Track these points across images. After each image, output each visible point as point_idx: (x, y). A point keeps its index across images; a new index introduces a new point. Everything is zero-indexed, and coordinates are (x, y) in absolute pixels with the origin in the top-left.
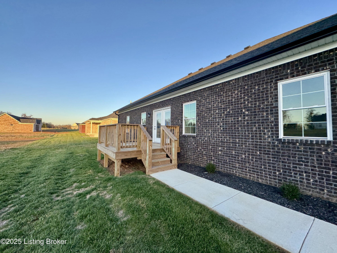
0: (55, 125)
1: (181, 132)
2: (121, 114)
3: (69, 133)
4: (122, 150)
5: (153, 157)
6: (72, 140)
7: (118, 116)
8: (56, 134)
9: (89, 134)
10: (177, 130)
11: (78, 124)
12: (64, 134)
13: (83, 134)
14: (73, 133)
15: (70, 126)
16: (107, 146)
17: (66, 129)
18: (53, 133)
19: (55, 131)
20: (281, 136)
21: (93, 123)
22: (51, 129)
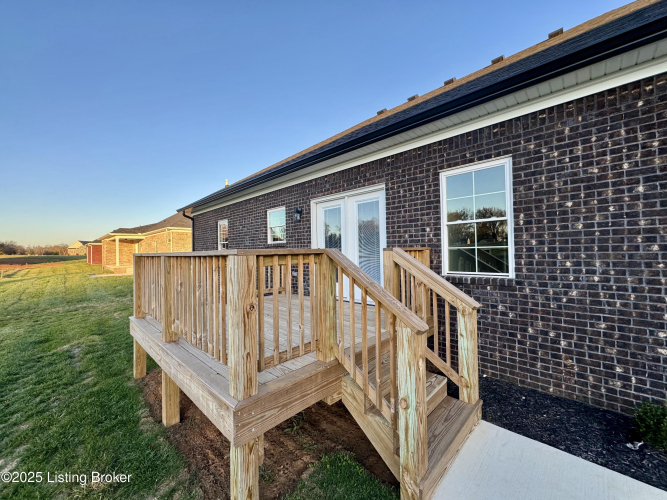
0: (25, 247)
2: (200, 217)
3: (60, 267)
6: (61, 287)
7: (190, 222)
8: (25, 270)
9: (111, 268)
11: (84, 243)
12: (46, 269)
13: (96, 267)
14: (71, 266)
15: (65, 248)
17: (52, 256)
18: (17, 268)
19: (22, 262)
21: (121, 241)
22: (12, 256)
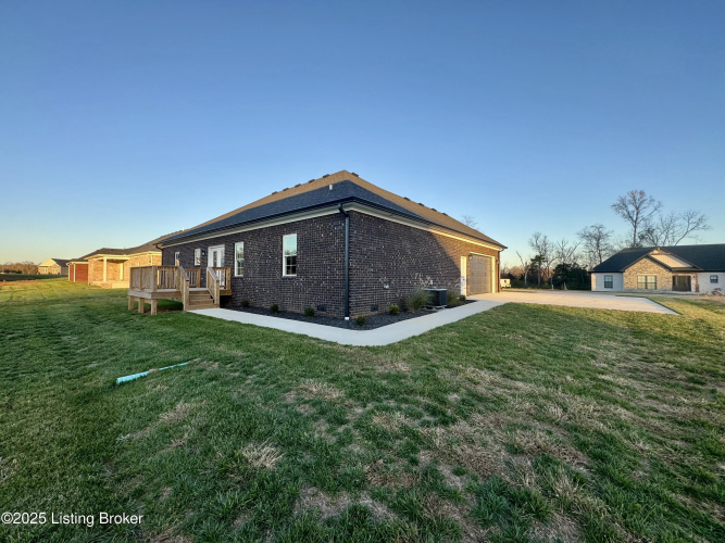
1: (232, 273)
2: (166, 249)
4: (159, 291)
5: (190, 298)
9: (98, 283)
10: (229, 271)
11: (59, 261)
13: (79, 284)
16: (142, 289)
20: (284, 274)
21: (109, 261)
